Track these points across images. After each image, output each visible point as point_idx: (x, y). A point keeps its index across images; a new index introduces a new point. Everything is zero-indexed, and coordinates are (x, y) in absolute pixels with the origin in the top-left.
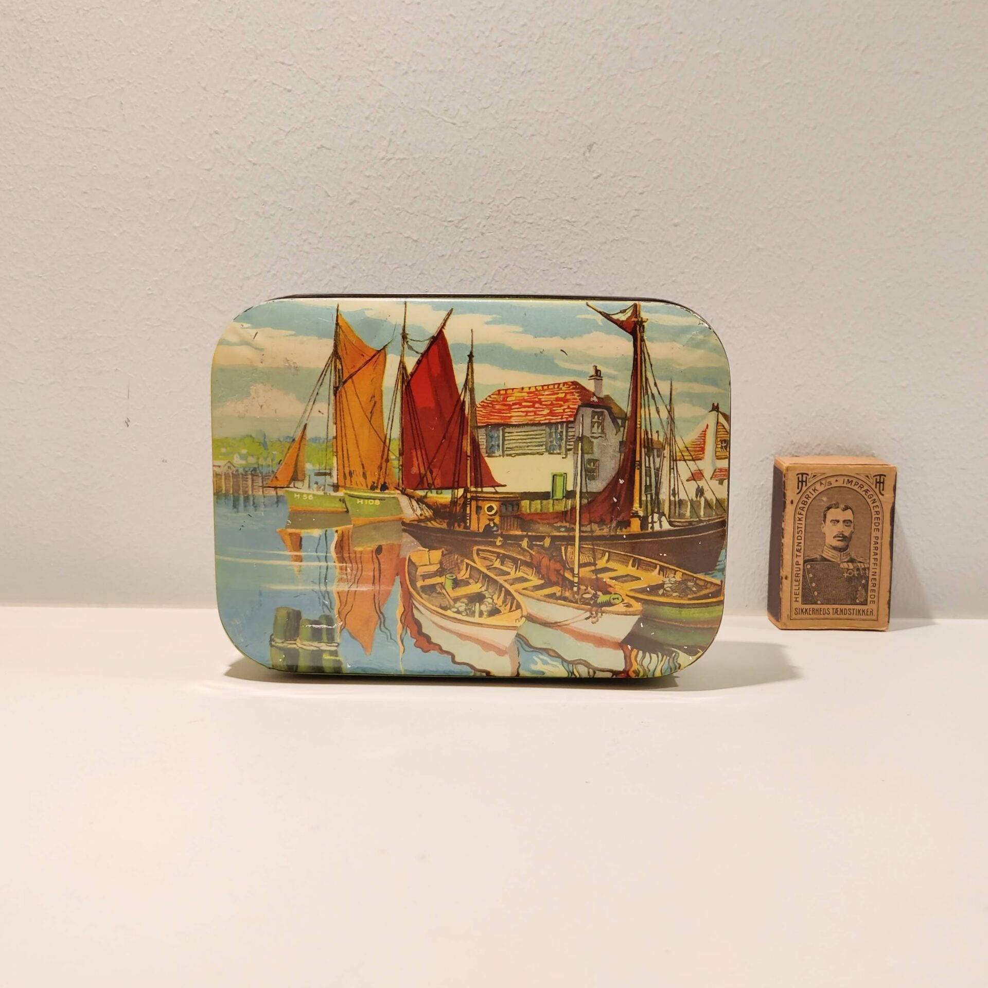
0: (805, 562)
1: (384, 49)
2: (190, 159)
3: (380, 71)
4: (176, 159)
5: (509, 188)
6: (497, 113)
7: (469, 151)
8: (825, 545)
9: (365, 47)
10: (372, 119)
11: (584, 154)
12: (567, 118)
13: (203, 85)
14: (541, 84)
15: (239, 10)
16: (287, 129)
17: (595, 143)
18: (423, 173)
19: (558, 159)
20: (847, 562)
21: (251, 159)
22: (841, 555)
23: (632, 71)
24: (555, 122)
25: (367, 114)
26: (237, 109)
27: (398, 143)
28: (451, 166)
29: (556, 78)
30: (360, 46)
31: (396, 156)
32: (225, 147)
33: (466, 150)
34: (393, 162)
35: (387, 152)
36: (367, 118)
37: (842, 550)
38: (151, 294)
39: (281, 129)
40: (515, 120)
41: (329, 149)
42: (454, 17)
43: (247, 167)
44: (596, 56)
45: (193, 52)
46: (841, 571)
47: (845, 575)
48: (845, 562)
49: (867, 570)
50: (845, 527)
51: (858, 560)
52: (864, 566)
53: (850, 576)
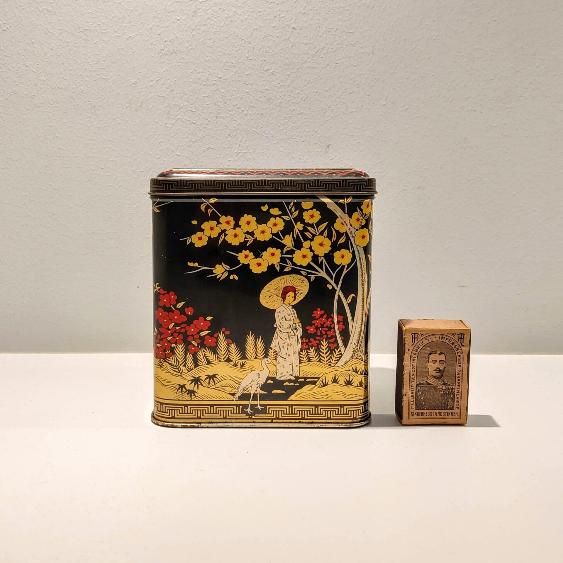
0: (417, 385)
1: (237, 105)
2: (150, 154)
3: (234, 114)
4: (144, 153)
5: (293, 165)
6: (287, 132)
7: (275, 149)
8: (428, 375)
9: (228, 104)
10: (231, 135)
11: (326, 149)
12: (318, 134)
13: (156, 121)
14: (306, 119)
15: (172, 87)
16: (194, 140)
17: (330, 144)
18: (254, 159)
19: (314, 152)
21: (177, 153)
22: (438, 381)
23: (347, 112)
24: (312, 135)
25: (229, 133)
26: (171, 131)
27: (243, 146)
28: (266, 156)
29: (313, 116)
30: (226, 103)
31: (242, 152)
32: (166, 148)
33: (273, 149)
34: (241, 154)
35: (238, 150)
36: (229, 135)
37: (439, 378)
38: (133, 213)
39: (191, 140)
40: (294, 135)
41: (212, 149)
42: (268, 90)
43: (176, 157)
44: (331, 106)
45: (151, 106)
46: (438, 390)
47: (441, 392)
48: (441, 385)
49: (454, 389)
50: (441, 364)
51: (449, 384)
52: (452, 387)
53: (444, 393)
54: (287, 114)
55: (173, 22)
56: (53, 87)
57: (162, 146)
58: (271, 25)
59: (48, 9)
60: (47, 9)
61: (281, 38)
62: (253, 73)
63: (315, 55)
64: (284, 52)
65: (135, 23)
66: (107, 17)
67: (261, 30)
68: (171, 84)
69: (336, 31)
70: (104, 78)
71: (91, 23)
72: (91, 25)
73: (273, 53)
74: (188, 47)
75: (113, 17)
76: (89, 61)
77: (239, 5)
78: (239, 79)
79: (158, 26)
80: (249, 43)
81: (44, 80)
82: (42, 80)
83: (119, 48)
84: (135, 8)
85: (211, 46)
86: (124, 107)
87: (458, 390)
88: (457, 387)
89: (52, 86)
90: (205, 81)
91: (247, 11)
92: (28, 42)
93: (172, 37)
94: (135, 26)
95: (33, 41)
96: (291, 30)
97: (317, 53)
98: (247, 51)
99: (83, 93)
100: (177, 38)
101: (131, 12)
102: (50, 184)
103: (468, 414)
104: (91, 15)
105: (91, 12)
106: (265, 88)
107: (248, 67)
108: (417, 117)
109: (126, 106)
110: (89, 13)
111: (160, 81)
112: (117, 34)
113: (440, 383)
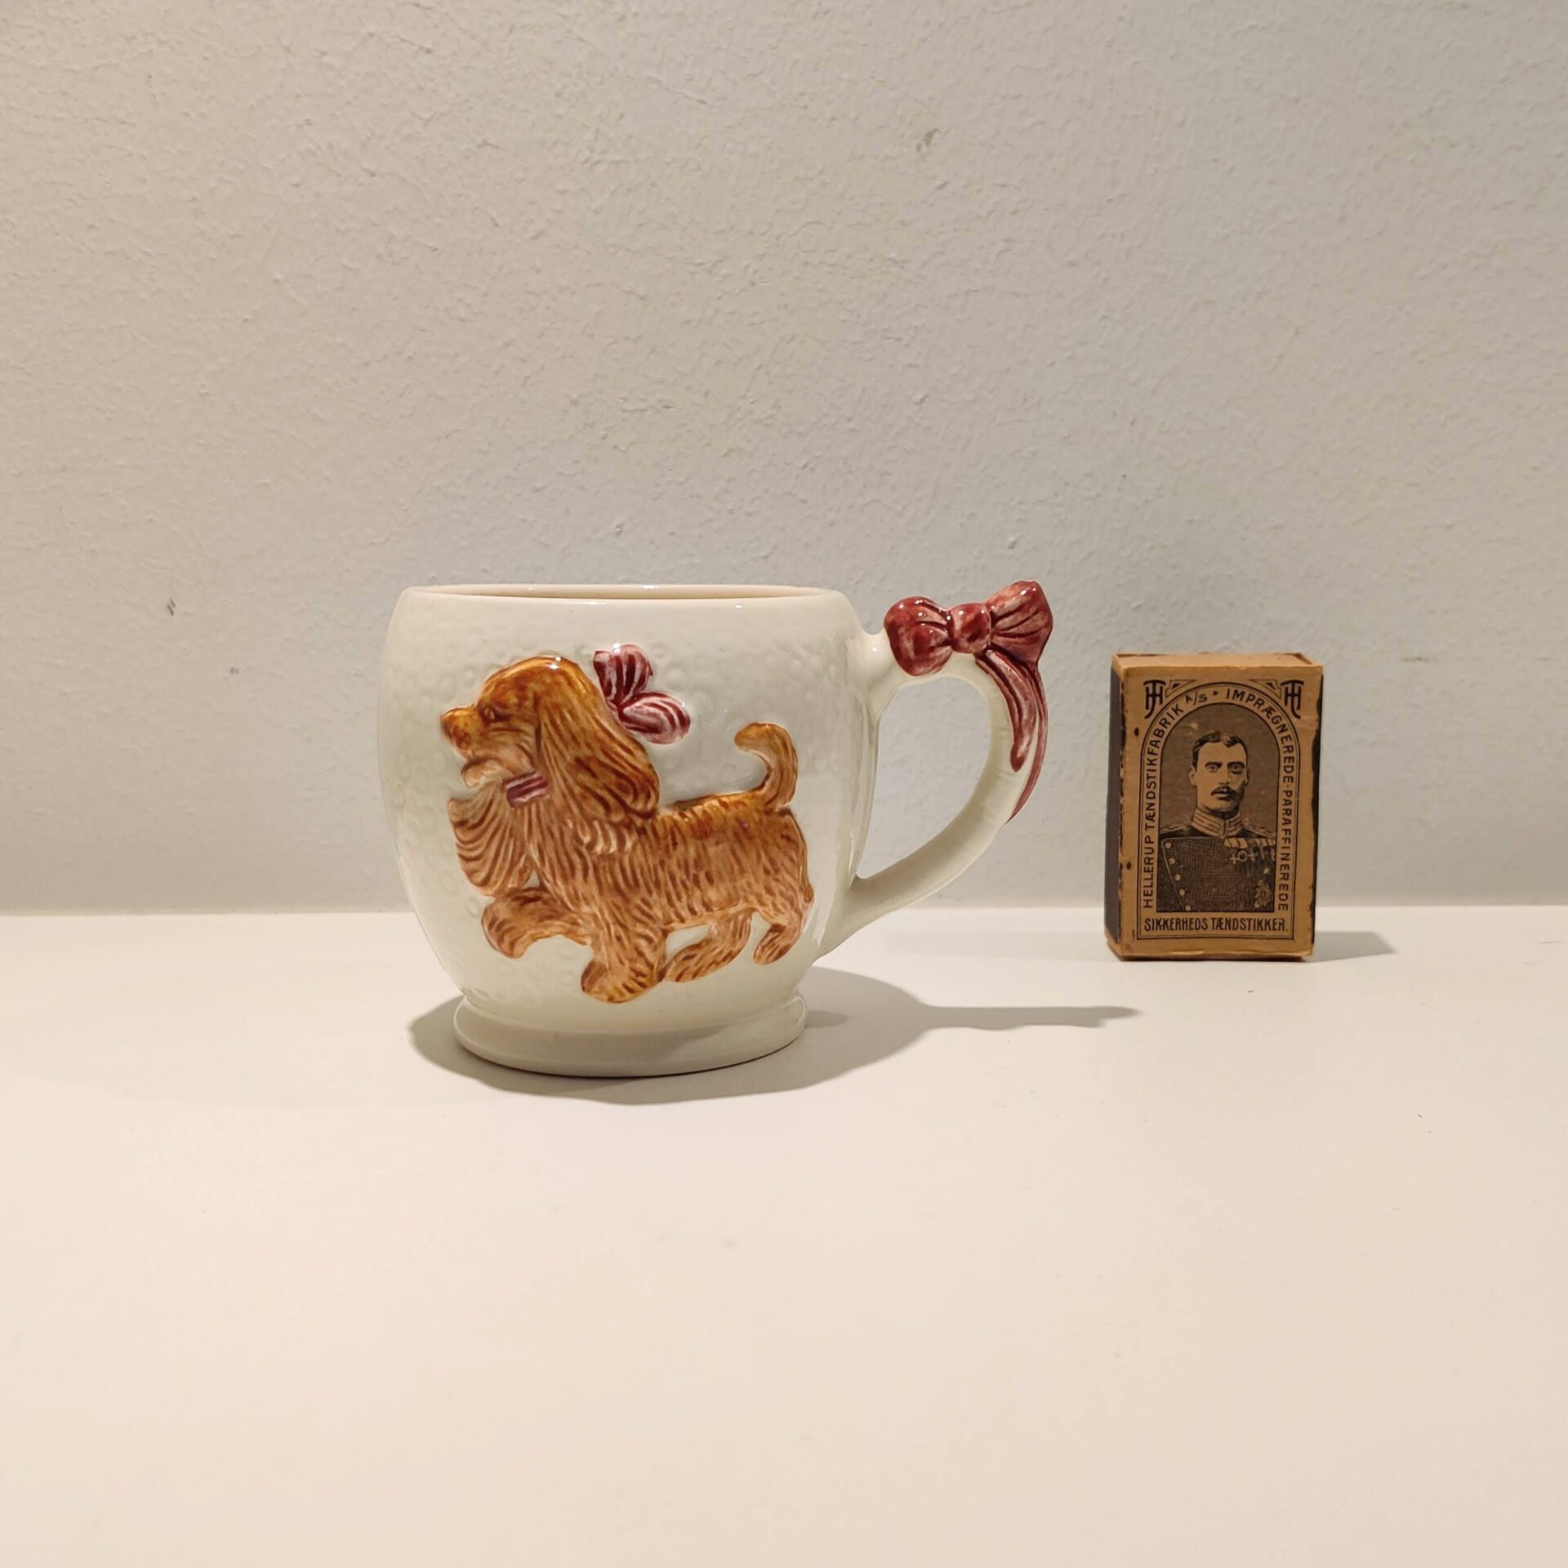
0: (1161, 837)
2: (265, 167)
4: (242, 167)
5: (796, 208)
6: (773, 83)
7: (728, 147)
8: (1197, 806)
10: (566, 95)
11: (919, 148)
12: (890, 89)
13: (285, 43)
14: (845, 33)
17: (936, 130)
18: (653, 185)
19: (876, 157)
20: (1237, 836)
21: (366, 166)
22: (1225, 826)
23: (997, 9)
24: (870, 96)
25: (558, 87)
26: (343, 84)
27: (611, 135)
28: (699, 173)
29: (870, 24)
31: (608, 157)
32: (323, 146)
33: (724, 145)
34: (604, 167)
35: (592, 150)
36: (558, 94)
37: (1227, 816)
39: (415, 116)
40: (803, 94)
41: (496, 147)
43: (361, 179)
46: (1227, 853)
47: (1234, 859)
48: (1232, 837)
49: (1272, 850)
50: (1232, 774)
51: (1257, 833)
52: (1267, 843)
53: (1242, 861)
87: (1286, 851)
88: (1281, 843)
103: (1318, 928)
113: (1231, 831)
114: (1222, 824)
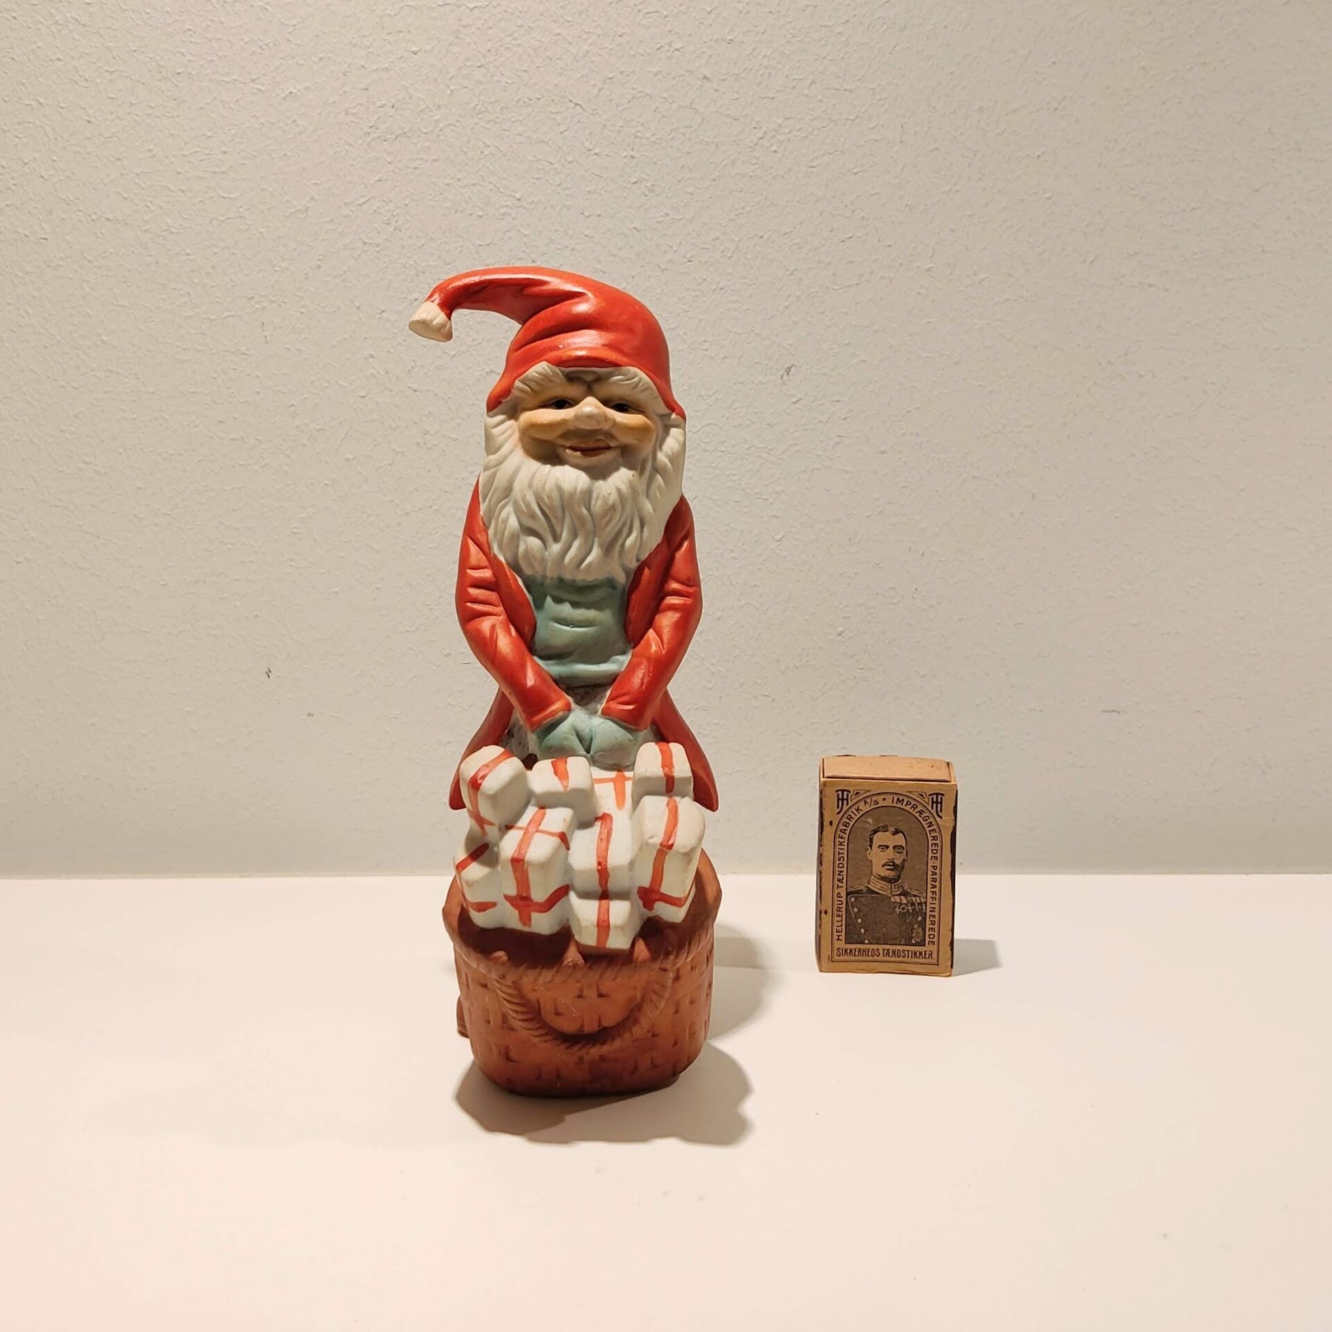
0: (848, 894)
2: (342, 386)
4: (326, 385)
8: (872, 874)
11: (782, 377)
14: (734, 302)
15: (397, 221)
17: (793, 365)
20: (899, 895)
21: (411, 385)
22: (891, 887)
24: (749, 343)
26: (396, 331)
37: (892, 881)
40: (705, 341)
42: (639, 231)
43: (407, 394)
44: (795, 272)
45: (345, 268)
46: (891, 906)
47: (897, 910)
48: (896, 895)
49: (924, 905)
50: (896, 854)
51: (913, 893)
52: (920, 900)
53: (903, 911)
54: (688, 290)
55: (400, 59)
56: (94, 217)
57: (374, 368)
58: (648, 69)
59: (79, 19)
60: (76, 20)
61: (671, 103)
62: (602, 189)
63: (758, 146)
64: (680, 135)
65: (303, 59)
66: (229, 41)
67: (624, 81)
68: (395, 213)
69: (810, 85)
70: (225, 195)
71: (189, 57)
72: (190, 61)
73: (653, 139)
74: (437, 121)
75: (247, 43)
76: (186, 153)
77: (569, 19)
78: (567, 203)
79: (363, 67)
80: (592, 114)
81: (70, 200)
82: (64, 200)
83: (261, 120)
84: (304, 19)
85: (497, 120)
86: (277, 269)
87: (933, 906)
89: (90, 215)
90: (481, 206)
91: (587, 33)
92: (27, 102)
93: (397, 95)
94: (303, 65)
95: (41, 101)
96: (700, 83)
97: (761, 141)
98: (588, 132)
99: (172, 233)
100: (411, 97)
101: (294, 30)
102: (88, 460)
104: (191, 36)
105: (189, 30)
106: (632, 226)
107: (588, 173)
108: (1008, 299)
109: (280, 267)
110: (185, 32)
111: (365, 206)
112: (257, 87)
113: (896, 892)
114: (890, 887)
